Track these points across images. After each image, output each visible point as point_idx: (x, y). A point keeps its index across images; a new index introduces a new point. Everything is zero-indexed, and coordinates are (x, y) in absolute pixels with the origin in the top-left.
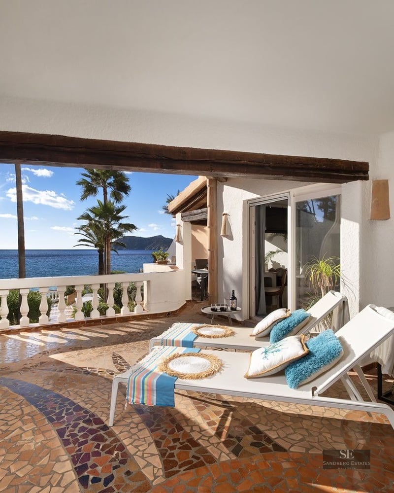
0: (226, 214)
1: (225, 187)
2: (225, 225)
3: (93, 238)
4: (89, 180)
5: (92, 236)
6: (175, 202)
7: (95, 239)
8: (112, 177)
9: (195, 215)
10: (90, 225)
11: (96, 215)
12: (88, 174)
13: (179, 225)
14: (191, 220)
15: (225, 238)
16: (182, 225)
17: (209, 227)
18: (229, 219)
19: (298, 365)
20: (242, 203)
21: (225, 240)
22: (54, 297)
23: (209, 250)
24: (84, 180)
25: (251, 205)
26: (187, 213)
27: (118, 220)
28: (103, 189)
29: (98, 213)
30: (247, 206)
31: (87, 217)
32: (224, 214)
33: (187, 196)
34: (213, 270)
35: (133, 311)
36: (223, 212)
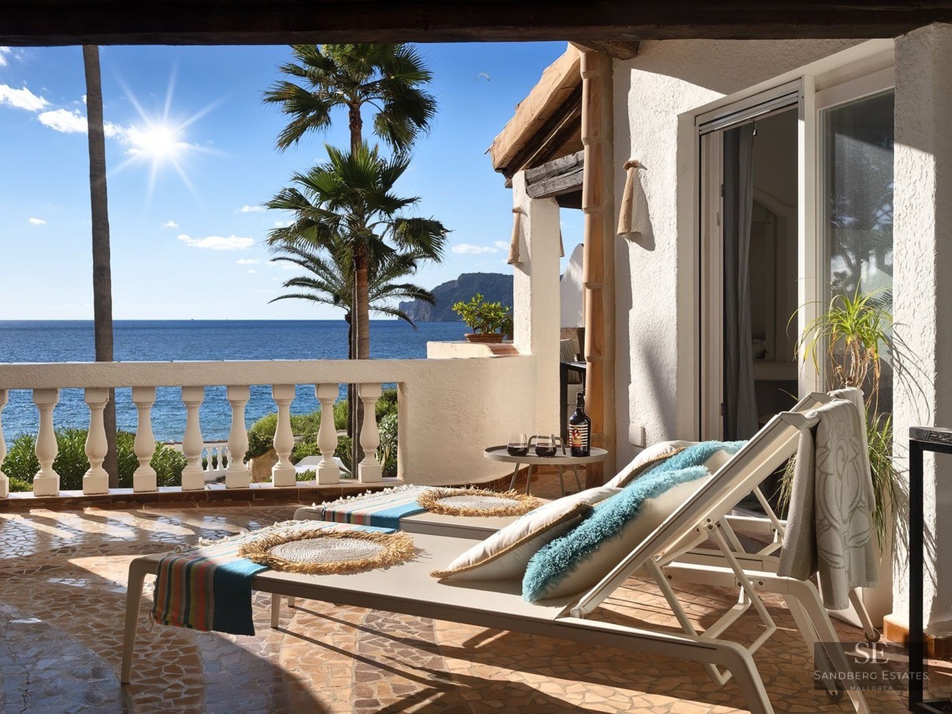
0: (634, 165)
1: (635, 74)
2: (630, 201)
3: (331, 274)
4: (303, 84)
5: (324, 268)
6: (508, 135)
7: (334, 278)
8: (377, 69)
9: (561, 174)
10: (304, 227)
11: (324, 197)
12: (300, 64)
13: (518, 211)
14: (551, 189)
15: (634, 244)
16: (528, 211)
17: (588, 210)
18: (642, 180)
19: (553, 543)
20: (675, 123)
21: (635, 250)
22: (215, 464)
23: (587, 285)
24: (287, 84)
25: (706, 128)
26: (541, 169)
27: (389, 211)
28: (349, 109)
29: (327, 188)
30: (692, 134)
31: (294, 201)
32: (629, 165)
33: (536, 113)
34: (599, 352)
35: (355, 477)
36: (629, 157)
